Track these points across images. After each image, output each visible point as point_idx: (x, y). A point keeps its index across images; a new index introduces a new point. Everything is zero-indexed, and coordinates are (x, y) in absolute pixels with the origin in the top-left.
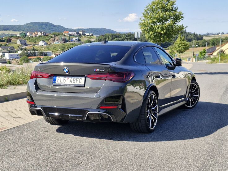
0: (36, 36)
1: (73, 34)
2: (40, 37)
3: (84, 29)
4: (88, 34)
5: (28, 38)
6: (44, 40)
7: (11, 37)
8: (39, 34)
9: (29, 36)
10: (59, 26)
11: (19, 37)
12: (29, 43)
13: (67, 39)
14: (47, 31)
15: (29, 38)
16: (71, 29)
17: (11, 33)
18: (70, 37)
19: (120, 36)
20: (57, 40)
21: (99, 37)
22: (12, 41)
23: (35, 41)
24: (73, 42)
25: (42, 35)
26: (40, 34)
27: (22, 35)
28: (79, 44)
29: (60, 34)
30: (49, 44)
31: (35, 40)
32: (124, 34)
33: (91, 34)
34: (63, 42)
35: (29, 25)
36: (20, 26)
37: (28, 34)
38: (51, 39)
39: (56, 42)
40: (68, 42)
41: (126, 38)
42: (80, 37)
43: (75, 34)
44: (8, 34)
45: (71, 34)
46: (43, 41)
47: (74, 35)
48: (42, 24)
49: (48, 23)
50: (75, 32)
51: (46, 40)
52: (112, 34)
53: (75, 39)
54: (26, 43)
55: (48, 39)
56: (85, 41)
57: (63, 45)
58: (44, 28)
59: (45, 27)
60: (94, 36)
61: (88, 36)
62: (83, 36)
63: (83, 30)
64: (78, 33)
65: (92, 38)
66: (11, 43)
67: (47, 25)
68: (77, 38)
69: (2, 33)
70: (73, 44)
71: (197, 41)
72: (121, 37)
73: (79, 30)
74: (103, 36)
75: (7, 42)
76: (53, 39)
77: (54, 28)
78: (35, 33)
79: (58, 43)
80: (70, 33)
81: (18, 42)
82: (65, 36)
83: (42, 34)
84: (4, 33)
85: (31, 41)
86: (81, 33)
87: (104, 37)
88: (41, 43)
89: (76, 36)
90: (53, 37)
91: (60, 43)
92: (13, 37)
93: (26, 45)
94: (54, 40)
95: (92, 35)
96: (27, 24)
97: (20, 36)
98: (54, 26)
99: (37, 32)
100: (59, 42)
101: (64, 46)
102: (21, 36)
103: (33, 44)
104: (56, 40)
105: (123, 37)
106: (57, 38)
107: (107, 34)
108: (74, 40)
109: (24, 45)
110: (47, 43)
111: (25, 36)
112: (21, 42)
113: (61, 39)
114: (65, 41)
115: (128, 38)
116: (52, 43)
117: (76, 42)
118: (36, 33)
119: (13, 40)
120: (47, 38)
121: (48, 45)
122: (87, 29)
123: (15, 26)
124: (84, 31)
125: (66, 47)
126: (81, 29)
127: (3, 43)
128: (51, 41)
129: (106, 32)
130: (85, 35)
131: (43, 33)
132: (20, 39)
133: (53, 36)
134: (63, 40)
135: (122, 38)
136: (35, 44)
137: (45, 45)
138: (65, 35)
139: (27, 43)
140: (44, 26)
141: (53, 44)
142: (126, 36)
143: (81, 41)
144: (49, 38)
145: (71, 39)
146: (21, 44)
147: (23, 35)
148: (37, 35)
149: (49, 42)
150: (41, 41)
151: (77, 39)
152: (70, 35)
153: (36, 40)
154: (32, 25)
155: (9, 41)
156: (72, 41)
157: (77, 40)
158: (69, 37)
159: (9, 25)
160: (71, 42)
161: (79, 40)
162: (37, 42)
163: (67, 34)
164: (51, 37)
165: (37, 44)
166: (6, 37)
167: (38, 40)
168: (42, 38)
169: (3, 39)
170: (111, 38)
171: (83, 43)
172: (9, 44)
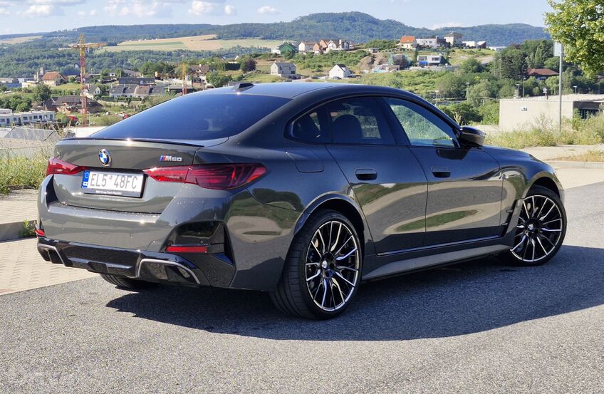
0: (322, 53)
1: (427, 44)
2: (334, 53)
3: (464, 29)
4: (472, 44)
5: (301, 58)
6: (343, 62)
7: (257, 56)
8: (331, 46)
9: (305, 54)
10: (390, 21)
11: (276, 54)
12: (304, 72)
13: (410, 58)
14: (355, 37)
15: (304, 58)
16: (424, 29)
17: (257, 44)
18: (417, 54)
20: (380, 63)
21: (505, 51)
22: (257, 68)
23: (320, 66)
24: (426, 68)
25: (340, 48)
26: (335, 46)
27: (283, 49)
28: (444, 72)
29: (388, 45)
30: (357, 73)
31: (320, 64)
33: (481, 43)
34: (398, 66)
35: (305, 20)
36: (282, 25)
37: (302, 47)
38: (362, 60)
39: (376, 68)
40: (411, 68)
42: (448, 53)
43: (433, 43)
44: (249, 47)
45: (421, 44)
46: (341, 66)
47: (428, 48)
48: (342, 17)
49: (358, 14)
50: (433, 37)
51: (350, 62)
52: (544, 42)
53: (433, 59)
54: (293, 72)
55: (354, 59)
56: (462, 63)
57: (398, 75)
58: (348, 30)
59: (349, 27)
60: (491, 48)
61: (473, 47)
62: (457, 50)
63: (460, 31)
64: (442, 41)
65: (484, 55)
66: (253, 72)
67: (355, 21)
68: (439, 56)
69: (236, 45)
70: (425, 73)
73: (447, 31)
74: (518, 47)
75: (245, 71)
76: (369, 59)
77: (375, 27)
78: (319, 44)
79: (383, 71)
80: (420, 42)
81: (274, 69)
82: (404, 49)
83: (338, 46)
84: (239, 47)
85: (309, 66)
86: (450, 40)
87: (521, 51)
88: (336, 72)
89: (436, 50)
90: (370, 54)
91: (390, 69)
92: (260, 55)
93: (295, 78)
94: (373, 61)
95: (484, 46)
96: (303, 19)
97: (279, 52)
98: (375, 22)
99: (325, 41)
100: (387, 68)
101: (398, 79)
102: (282, 53)
103: (313, 75)
104: (376, 62)
106: (380, 56)
107: (532, 41)
108: (429, 60)
109: (290, 77)
110: (351, 72)
111: (293, 52)
112: (280, 68)
113: (391, 60)
114: (404, 64)
116: (366, 71)
117: (434, 68)
118: (322, 43)
119: (260, 64)
120: (351, 58)
121: (355, 77)
122: (472, 29)
123: (268, 25)
124: (459, 34)
125: (405, 81)
126: (452, 29)
127: (235, 72)
128: (363, 66)
129: (530, 36)
130: (461, 46)
131: (343, 43)
132: (279, 60)
133: (370, 50)
134: (397, 62)
136: (318, 73)
137: (345, 77)
138: (405, 46)
139: (298, 72)
140: (347, 23)
141: (369, 75)
143: (449, 64)
144: (359, 56)
145: (421, 59)
146: (280, 75)
147: (287, 49)
148: (325, 49)
149: (359, 68)
150: (337, 67)
151: (437, 59)
152: (419, 47)
153: (322, 64)
154: (313, 22)
155: (251, 66)
156: (422, 65)
157: (438, 62)
158: (413, 55)
159: (252, 25)
160: (420, 68)
161: (444, 61)
162: (324, 68)
163: (409, 45)
164: (363, 54)
165: (325, 75)
166: (243, 57)
167: (329, 63)
168: (339, 56)
169: (236, 62)
170: (540, 55)
171: (456, 69)
172: (250, 75)
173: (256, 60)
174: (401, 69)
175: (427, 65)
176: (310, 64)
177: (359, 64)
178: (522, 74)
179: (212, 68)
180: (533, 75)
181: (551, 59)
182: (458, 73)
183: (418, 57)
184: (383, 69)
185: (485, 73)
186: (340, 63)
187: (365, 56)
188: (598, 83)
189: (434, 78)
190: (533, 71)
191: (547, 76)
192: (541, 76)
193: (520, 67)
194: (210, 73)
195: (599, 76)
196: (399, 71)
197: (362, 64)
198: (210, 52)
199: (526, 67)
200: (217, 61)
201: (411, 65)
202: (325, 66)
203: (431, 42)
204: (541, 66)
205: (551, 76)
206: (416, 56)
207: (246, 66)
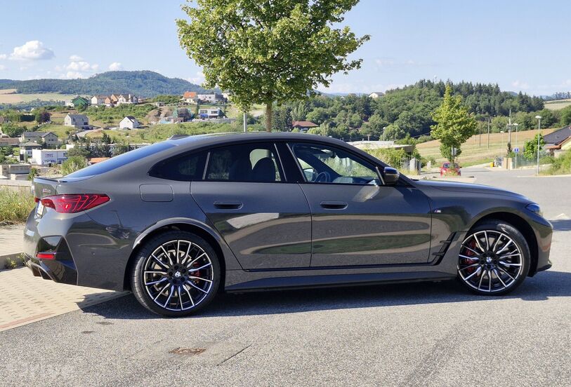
0: (113, 106)
1: (207, 99)
2: (124, 107)
5: (93, 111)
6: (132, 115)
7: (51, 108)
8: (121, 100)
9: (97, 107)
10: (178, 79)
11: (70, 107)
12: (96, 124)
13: (192, 112)
14: (147, 93)
15: (96, 110)
17: (55, 98)
18: (198, 108)
19: (327, 104)
20: (166, 116)
22: (52, 120)
23: (111, 118)
24: (206, 120)
25: (130, 102)
26: (125, 100)
27: (76, 102)
28: (222, 124)
29: (173, 100)
30: (145, 124)
31: (111, 116)
32: (338, 99)
34: (182, 119)
35: (101, 78)
36: (79, 81)
37: (94, 101)
38: (150, 113)
39: (162, 120)
40: (194, 120)
41: (344, 109)
42: (226, 107)
43: (212, 98)
44: (48, 100)
45: (202, 99)
46: (130, 118)
47: (208, 102)
48: (135, 75)
49: (148, 72)
50: (213, 93)
51: (139, 114)
53: (212, 112)
54: (86, 124)
55: (143, 111)
56: (237, 116)
57: (182, 126)
58: (140, 86)
59: (141, 84)
64: (220, 97)
65: (257, 109)
66: (48, 123)
67: (146, 78)
68: (218, 109)
69: (35, 99)
70: (206, 125)
71: (526, 114)
72: (329, 106)
75: (40, 122)
76: (155, 112)
77: (164, 84)
78: (110, 99)
79: (169, 123)
80: (201, 97)
81: (68, 121)
82: (187, 104)
83: (127, 100)
84: (38, 100)
85: (101, 118)
88: (126, 123)
89: (214, 105)
90: (156, 107)
91: (175, 121)
92: (54, 108)
93: (88, 129)
94: (159, 114)
96: (98, 76)
97: (73, 105)
98: (164, 80)
99: (115, 95)
100: (172, 120)
101: (182, 130)
102: (75, 106)
103: (105, 126)
104: (162, 115)
105: (336, 104)
106: (165, 109)
108: (209, 114)
109: (83, 128)
110: (140, 123)
111: (86, 104)
112: (74, 120)
113: (175, 114)
114: (186, 117)
115: (348, 107)
116: (154, 123)
117: (213, 120)
118: (113, 97)
119: (54, 115)
120: (140, 111)
121: (143, 128)
123: (67, 81)
125: (188, 132)
127: (30, 123)
128: (150, 119)
131: (132, 98)
132: (72, 112)
133: (157, 104)
134: (180, 115)
135: (334, 107)
136: (110, 124)
137: (134, 127)
138: (188, 101)
139: (90, 123)
140: (139, 81)
141: (156, 126)
142: (344, 102)
143: (226, 117)
144: (147, 109)
145: (202, 112)
146: (74, 126)
147: (80, 102)
148: (116, 103)
149: (147, 120)
150: (126, 119)
151: (216, 112)
152: (201, 102)
153: (113, 116)
154: (108, 79)
155: (45, 118)
156: (203, 117)
157: (217, 115)
158: (195, 108)
159: (51, 80)
160: (201, 120)
161: (222, 114)
162: (115, 120)
163: (192, 100)
164: (150, 107)
165: (116, 126)
166: (38, 109)
167: (119, 116)
168: (129, 109)
169: (31, 114)
170: (302, 109)
171: (232, 122)
172: (45, 126)
173: (50, 112)
174: (185, 120)
175: (207, 117)
176: (102, 116)
177: (147, 116)
178: (288, 126)
179: (7, 119)
180: (297, 126)
181: (310, 113)
182: (234, 125)
183: (199, 110)
184: (168, 121)
185: (257, 125)
186: (129, 115)
187: (153, 109)
188: (350, 134)
189: (213, 129)
190: (297, 123)
191: (309, 128)
192: (303, 128)
193: (286, 119)
194: (6, 124)
195: (350, 128)
196: (183, 123)
197: (149, 116)
198: (10, 105)
199: (291, 120)
200: (13, 113)
201: (193, 117)
202: (116, 118)
203: (210, 98)
204: (303, 119)
205: (312, 127)
206: (197, 110)
207: (40, 118)
